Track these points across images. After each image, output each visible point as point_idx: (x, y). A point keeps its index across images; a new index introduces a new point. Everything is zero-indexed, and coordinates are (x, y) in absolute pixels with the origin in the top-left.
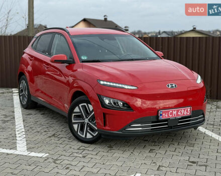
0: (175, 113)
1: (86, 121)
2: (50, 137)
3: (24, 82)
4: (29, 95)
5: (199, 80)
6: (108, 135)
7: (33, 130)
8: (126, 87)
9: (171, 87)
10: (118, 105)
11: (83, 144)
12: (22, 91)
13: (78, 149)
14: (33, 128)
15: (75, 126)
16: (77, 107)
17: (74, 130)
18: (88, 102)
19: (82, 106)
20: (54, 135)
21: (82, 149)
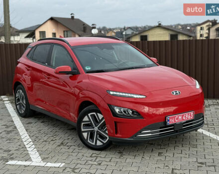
0: (180, 118)
1: (96, 129)
2: (59, 146)
3: (21, 91)
4: (28, 104)
5: (198, 86)
6: (119, 142)
7: (40, 139)
8: (135, 96)
9: (175, 94)
10: (129, 114)
11: (94, 152)
12: (19, 100)
13: (91, 157)
14: (39, 138)
15: (85, 135)
16: (86, 116)
17: (84, 138)
18: (97, 111)
19: (91, 115)
20: (62, 143)
21: (95, 156)
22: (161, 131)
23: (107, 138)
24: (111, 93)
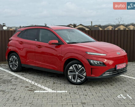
0: (121, 66)
1: (77, 73)
2: (54, 84)
3: (14, 57)
4: (20, 64)
6: (92, 79)
7: (39, 81)
12: (12, 62)
13: (76, 88)
15: (70, 77)
16: (71, 67)
19: (74, 66)
21: (79, 87)
22: (113, 73)
23: (83, 78)
24: (88, 53)
